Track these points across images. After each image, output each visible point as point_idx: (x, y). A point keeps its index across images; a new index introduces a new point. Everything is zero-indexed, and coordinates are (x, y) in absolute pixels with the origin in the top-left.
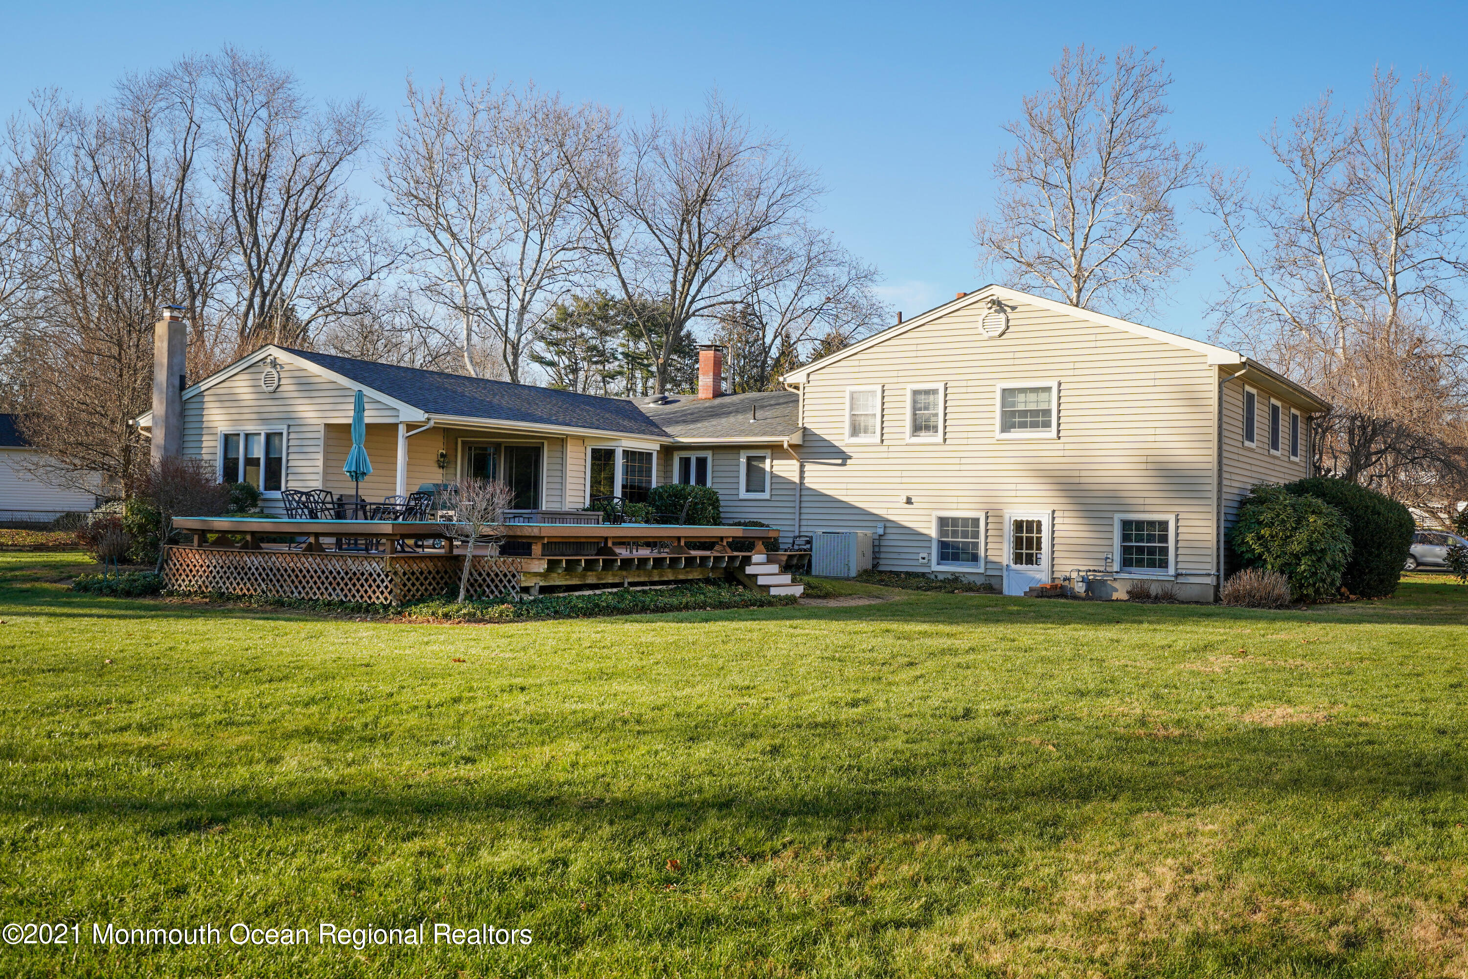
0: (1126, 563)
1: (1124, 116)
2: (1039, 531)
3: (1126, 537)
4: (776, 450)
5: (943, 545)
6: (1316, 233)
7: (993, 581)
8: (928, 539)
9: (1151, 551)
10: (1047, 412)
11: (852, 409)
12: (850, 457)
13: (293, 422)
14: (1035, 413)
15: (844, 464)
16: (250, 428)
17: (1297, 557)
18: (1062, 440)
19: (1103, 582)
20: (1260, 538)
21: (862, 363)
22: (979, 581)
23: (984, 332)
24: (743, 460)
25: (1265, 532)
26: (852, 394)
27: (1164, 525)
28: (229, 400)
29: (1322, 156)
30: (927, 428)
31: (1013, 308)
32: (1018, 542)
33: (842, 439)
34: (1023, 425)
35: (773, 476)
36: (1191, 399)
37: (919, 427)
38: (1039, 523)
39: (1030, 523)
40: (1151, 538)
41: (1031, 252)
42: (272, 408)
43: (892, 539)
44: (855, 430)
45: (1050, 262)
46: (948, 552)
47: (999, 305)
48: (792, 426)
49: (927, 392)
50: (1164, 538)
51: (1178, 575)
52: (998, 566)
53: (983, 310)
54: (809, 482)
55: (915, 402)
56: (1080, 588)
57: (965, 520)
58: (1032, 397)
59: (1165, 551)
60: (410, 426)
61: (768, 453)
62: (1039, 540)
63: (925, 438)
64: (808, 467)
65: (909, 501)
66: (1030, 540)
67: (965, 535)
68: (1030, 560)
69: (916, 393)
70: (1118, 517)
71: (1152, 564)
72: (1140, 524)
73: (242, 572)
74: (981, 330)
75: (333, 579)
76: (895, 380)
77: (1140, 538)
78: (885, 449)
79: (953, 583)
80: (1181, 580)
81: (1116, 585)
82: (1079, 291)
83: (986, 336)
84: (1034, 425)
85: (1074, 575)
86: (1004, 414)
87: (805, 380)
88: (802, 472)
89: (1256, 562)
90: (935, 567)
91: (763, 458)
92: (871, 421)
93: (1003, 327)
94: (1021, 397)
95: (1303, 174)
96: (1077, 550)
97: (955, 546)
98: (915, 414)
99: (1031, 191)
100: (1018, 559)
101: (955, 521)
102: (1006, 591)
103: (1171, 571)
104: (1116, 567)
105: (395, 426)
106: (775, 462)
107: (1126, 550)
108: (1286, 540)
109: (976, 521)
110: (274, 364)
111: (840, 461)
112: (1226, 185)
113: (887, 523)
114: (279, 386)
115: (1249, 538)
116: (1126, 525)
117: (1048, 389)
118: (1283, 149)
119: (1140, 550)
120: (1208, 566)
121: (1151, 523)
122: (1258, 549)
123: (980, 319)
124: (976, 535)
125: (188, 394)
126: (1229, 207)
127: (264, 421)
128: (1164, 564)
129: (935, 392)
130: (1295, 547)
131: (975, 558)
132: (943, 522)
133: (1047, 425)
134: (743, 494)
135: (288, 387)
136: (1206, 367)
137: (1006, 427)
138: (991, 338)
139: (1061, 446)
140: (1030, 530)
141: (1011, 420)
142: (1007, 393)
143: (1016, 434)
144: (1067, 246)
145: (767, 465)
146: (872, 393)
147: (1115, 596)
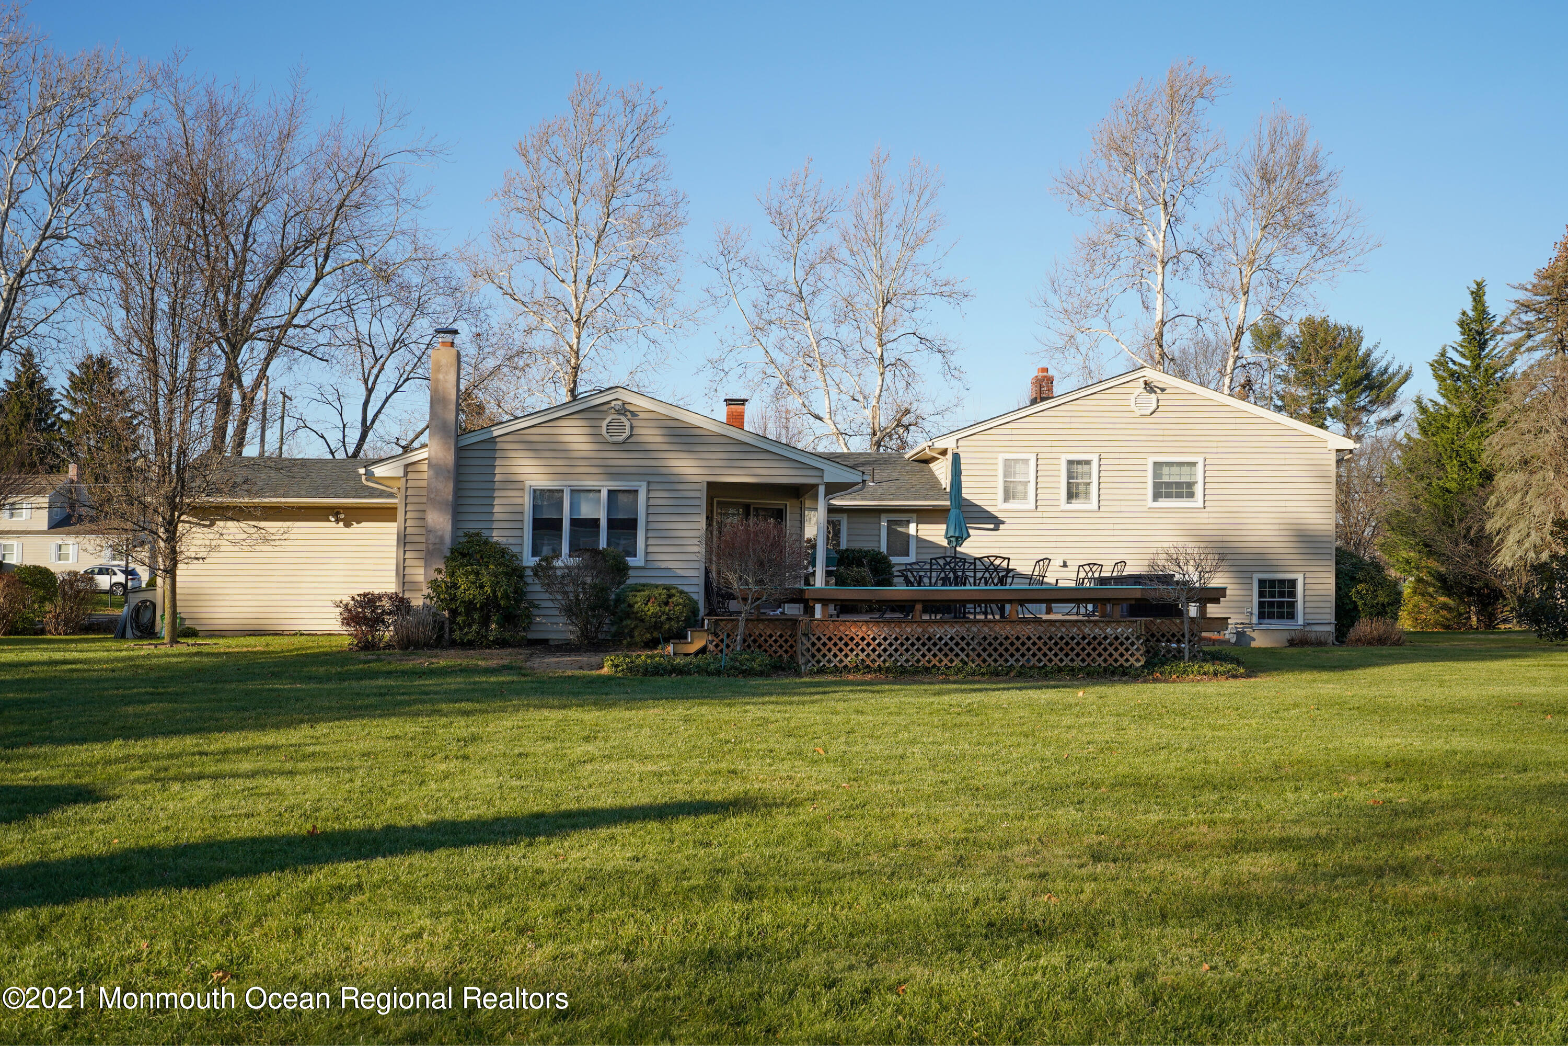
0: (1261, 616)
3: (1261, 594)
4: (922, 514)
9: (1281, 605)
10: (1190, 485)
11: (1005, 476)
12: (1003, 523)
13: (656, 479)
14: (1179, 485)
15: (996, 529)
16: (583, 483)
18: (1207, 509)
19: (1247, 633)
21: (1014, 432)
23: (1136, 409)
24: (884, 524)
26: (1005, 462)
27: (1293, 583)
28: (546, 449)
30: (1081, 495)
31: (1163, 390)
33: (994, 504)
34: (1169, 495)
35: (919, 540)
36: (1321, 475)
37: (1071, 495)
40: (1282, 594)
42: (626, 461)
44: (1008, 495)
47: (1149, 387)
49: (1079, 462)
50: (1292, 594)
51: (1307, 624)
53: (1135, 389)
55: (1070, 471)
56: (1232, 639)
58: (1175, 469)
59: (1292, 605)
61: (914, 516)
63: (1076, 505)
65: (1065, 563)
69: (1070, 463)
70: (1256, 577)
71: (1281, 616)
72: (1272, 583)
74: (1133, 407)
76: (1049, 449)
77: (1272, 595)
78: (1039, 515)
80: (1308, 628)
81: (1254, 635)
83: (1138, 413)
84: (1179, 496)
86: (1155, 484)
87: (954, 446)
91: (905, 522)
92: (1020, 488)
93: (1154, 406)
94: (1166, 470)
98: (1069, 483)
103: (1300, 622)
104: (1255, 619)
106: (920, 526)
107: (1261, 605)
110: (622, 410)
111: (992, 526)
114: (631, 435)
116: (1262, 582)
117: (1194, 464)
119: (1273, 605)
120: (1328, 617)
121: (1282, 582)
123: (1133, 397)
128: (1291, 616)
129: (1088, 462)
136: (1325, 451)
137: (1157, 496)
138: (1143, 416)
139: (1206, 515)
141: (1162, 490)
142: (1157, 465)
143: (1164, 503)
144: (570, 289)
145: (912, 529)
146: (1026, 461)
147: (1254, 644)
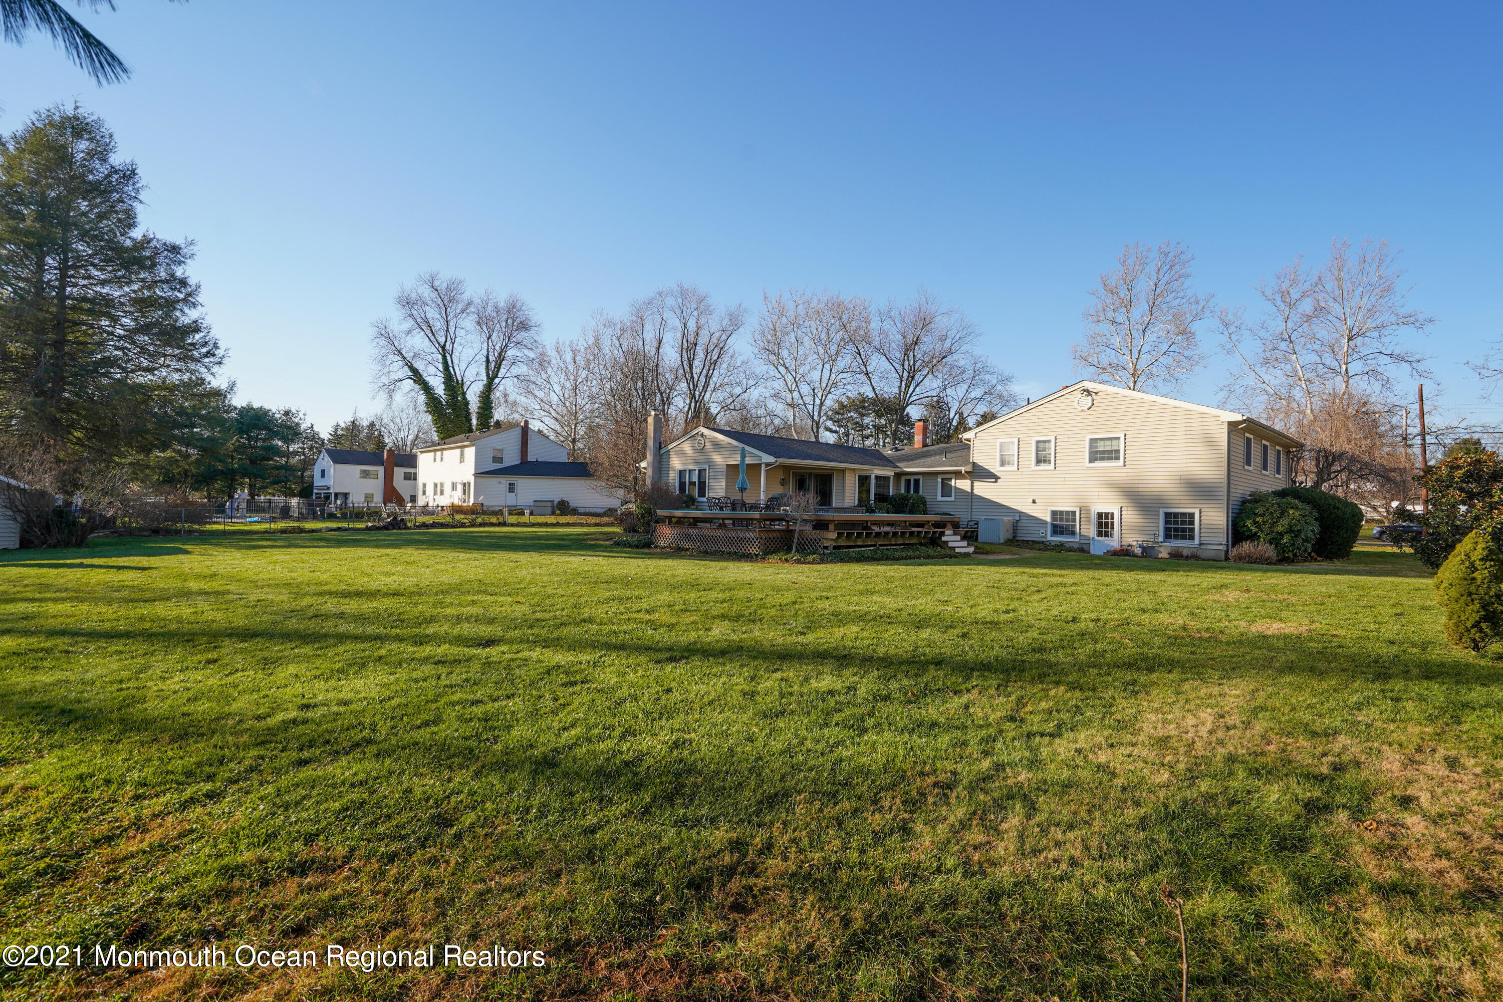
0: (1168, 536)
1: (1163, 281)
2: (1113, 518)
3: (1167, 522)
4: (958, 475)
5: (1054, 526)
6: (1291, 341)
7: (1085, 547)
8: (1045, 522)
9: (1184, 530)
10: (1118, 451)
11: (1001, 452)
12: (1000, 478)
13: (711, 464)
14: (1110, 452)
15: (996, 482)
16: (691, 467)
17: (1281, 534)
18: (1127, 467)
19: (1152, 548)
20: (1255, 523)
21: (1006, 427)
22: (1076, 546)
24: (939, 480)
25: (1258, 519)
26: (1001, 444)
27: (1192, 515)
28: (681, 454)
29: (1295, 294)
30: (1045, 461)
31: (1097, 393)
32: (1100, 525)
33: (995, 468)
34: (1103, 459)
35: (956, 488)
36: (1209, 442)
37: (1039, 461)
38: (1112, 514)
39: (1107, 514)
40: (1183, 523)
41: (1105, 362)
42: (702, 457)
43: (1024, 522)
44: (1003, 464)
45: (1117, 367)
46: (1057, 530)
47: (1088, 392)
48: (966, 460)
49: (1044, 442)
50: (1192, 523)
51: (1201, 544)
52: (1088, 538)
53: (1078, 395)
54: (976, 492)
55: (1037, 447)
56: (1138, 551)
57: (1067, 512)
58: (1108, 443)
59: (1192, 530)
60: (767, 465)
61: (953, 476)
62: (1112, 523)
63: (1043, 467)
64: (976, 484)
65: (1034, 502)
66: (1107, 524)
67: (1067, 520)
68: (1106, 535)
69: (1038, 442)
70: (1162, 511)
71: (1184, 538)
72: (1176, 515)
73: (688, 537)
74: (1077, 406)
75: (731, 541)
76: (1026, 435)
77: (1176, 523)
78: (1020, 473)
79: (1060, 547)
80: (1203, 547)
81: (1161, 549)
82: (1135, 382)
83: (1080, 409)
84: (1110, 459)
85: (1134, 543)
86: (1091, 453)
87: (973, 437)
88: (972, 486)
89: (1253, 537)
90: (1049, 538)
91: (950, 479)
92: (1011, 458)
93: (1090, 404)
94: (1101, 443)
95: (1282, 307)
96: (1135, 529)
97: (1061, 527)
98: (1037, 454)
99: (1105, 327)
100: (1100, 534)
101: (1061, 512)
102: (1092, 552)
103: (1197, 541)
104: (1161, 539)
105: (760, 465)
106: (957, 481)
107: (1167, 530)
108: (1273, 524)
109: (1074, 513)
110: (702, 435)
111: (994, 480)
112: (1230, 316)
113: (1021, 514)
114: (704, 446)
115: (1248, 523)
116: (1167, 515)
117: (1118, 438)
118: (1269, 292)
119: (1176, 530)
120: (1221, 539)
121: (1184, 514)
122: (1254, 529)
123: (1076, 400)
124: (1074, 520)
125: (663, 451)
126: (1232, 329)
127: (697, 463)
128: (1192, 538)
129: (1049, 441)
130: (1280, 529)
131: (1073, 533)
132: (1054, 513)
133: (1118, 458)
134: (940, 498)
135: (708, 447)
136: (1220, 423)
137: (1092, 460)
138: (1083, 411)
139: (1126, 471)
140: (1106, 517)
141: (1095, 456)
142: (1093, 441)
143: (1098, 464)
144: (1127, 357)
145: (953, 483)
146: (1013, 443)
147: (1160, 556)
